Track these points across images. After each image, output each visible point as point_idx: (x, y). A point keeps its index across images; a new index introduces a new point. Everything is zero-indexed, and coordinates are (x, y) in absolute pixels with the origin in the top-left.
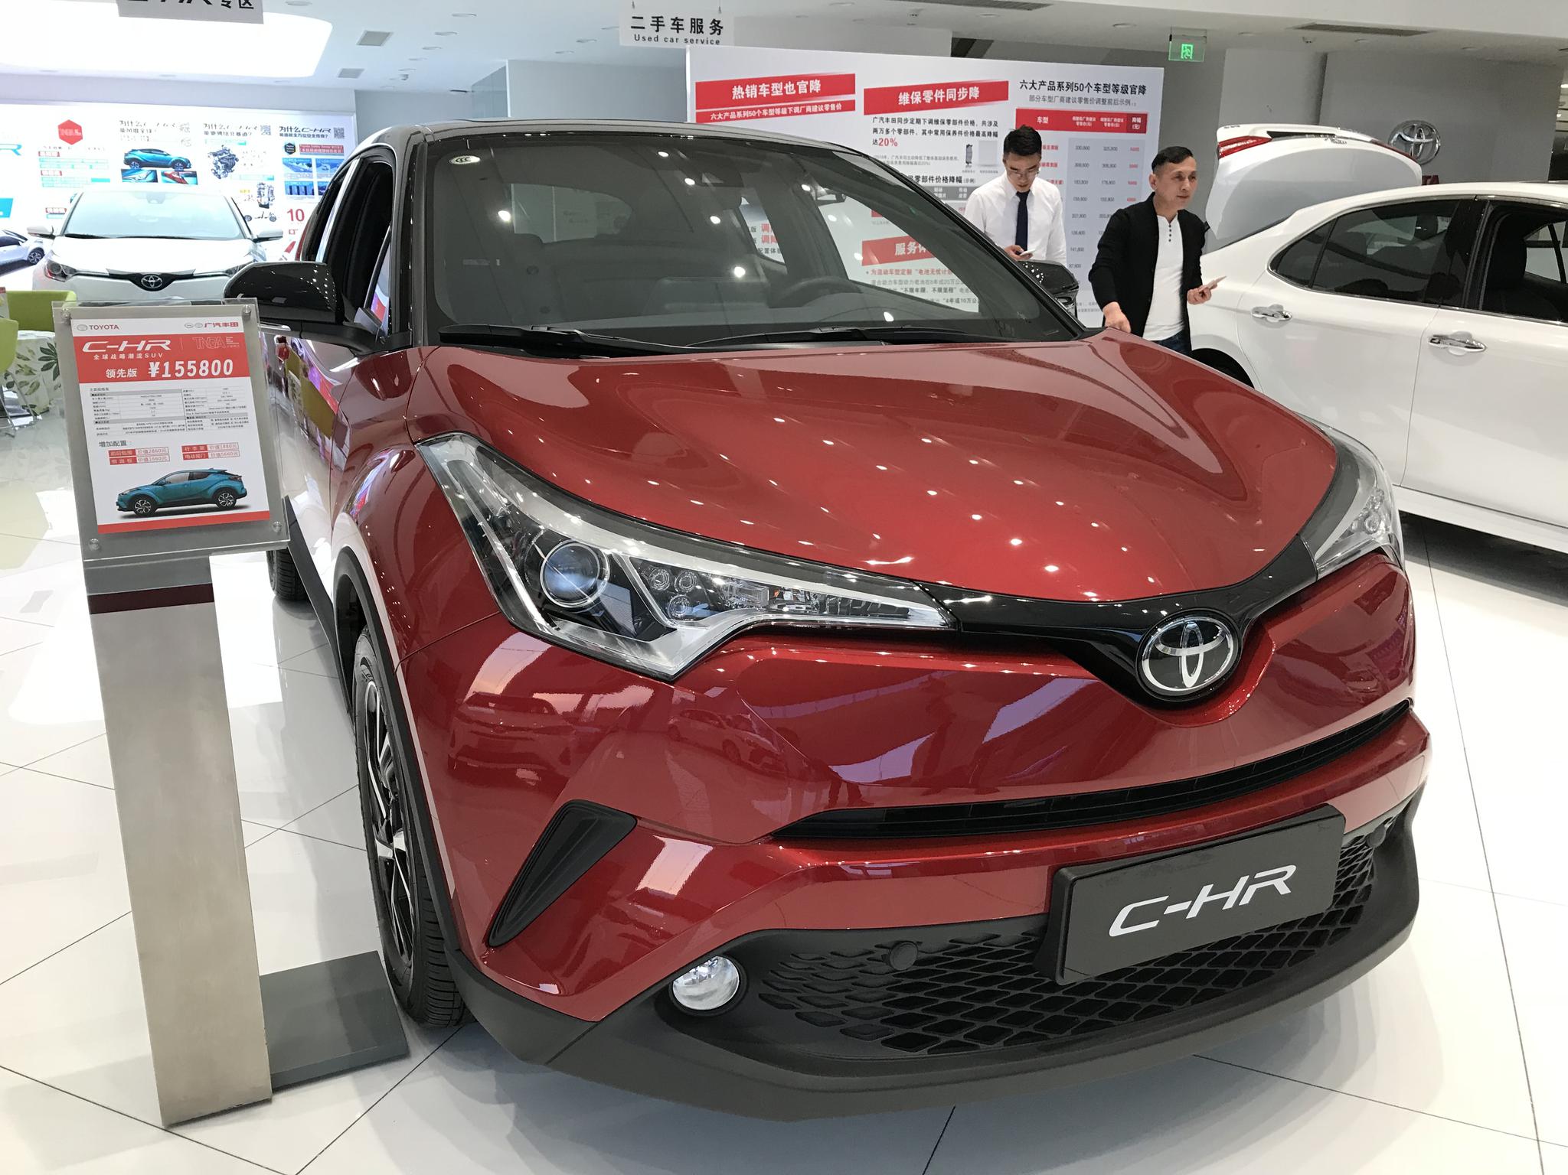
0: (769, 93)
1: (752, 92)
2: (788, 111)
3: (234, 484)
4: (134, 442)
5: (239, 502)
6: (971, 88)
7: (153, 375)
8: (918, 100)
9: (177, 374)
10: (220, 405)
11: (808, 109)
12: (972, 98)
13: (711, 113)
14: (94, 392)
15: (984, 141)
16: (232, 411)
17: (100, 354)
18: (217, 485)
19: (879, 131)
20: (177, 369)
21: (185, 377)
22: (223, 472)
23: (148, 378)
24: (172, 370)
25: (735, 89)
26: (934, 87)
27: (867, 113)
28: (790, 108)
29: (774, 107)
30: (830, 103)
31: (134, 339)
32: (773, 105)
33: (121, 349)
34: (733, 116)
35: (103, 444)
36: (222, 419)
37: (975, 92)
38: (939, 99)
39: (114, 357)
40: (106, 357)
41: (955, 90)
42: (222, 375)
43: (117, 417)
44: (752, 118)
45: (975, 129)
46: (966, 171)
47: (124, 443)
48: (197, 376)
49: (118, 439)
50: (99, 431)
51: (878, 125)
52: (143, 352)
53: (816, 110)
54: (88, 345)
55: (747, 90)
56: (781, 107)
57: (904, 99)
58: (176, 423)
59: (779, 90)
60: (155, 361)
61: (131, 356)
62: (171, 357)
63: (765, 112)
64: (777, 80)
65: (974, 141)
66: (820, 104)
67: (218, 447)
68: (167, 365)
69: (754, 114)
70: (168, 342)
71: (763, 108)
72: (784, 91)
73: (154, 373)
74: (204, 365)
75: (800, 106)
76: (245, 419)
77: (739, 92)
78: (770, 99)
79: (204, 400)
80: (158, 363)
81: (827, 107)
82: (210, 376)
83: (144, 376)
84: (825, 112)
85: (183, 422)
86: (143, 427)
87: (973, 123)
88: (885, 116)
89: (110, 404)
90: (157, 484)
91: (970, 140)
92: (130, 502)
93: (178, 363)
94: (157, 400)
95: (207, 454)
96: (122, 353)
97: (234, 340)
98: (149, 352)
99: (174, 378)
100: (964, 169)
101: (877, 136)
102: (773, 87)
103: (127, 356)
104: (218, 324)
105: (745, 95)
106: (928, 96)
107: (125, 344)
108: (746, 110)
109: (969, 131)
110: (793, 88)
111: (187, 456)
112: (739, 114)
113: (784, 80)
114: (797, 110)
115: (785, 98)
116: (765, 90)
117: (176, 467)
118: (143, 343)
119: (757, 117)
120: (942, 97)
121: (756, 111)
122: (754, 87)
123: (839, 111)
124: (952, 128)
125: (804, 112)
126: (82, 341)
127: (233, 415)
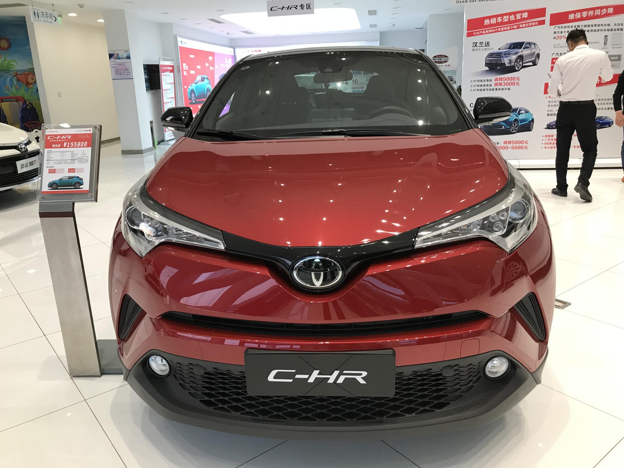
0: (502, 21)
1: (493, 21)
2: (511, 28)
3: (81, 181)
4: (56, 167)
5: (81, 187)
6: (608, 9)
7: (64, 146)
8: (579, 16)
9: (71, 146)
10: (81, 156)
11: (521, 26)
12: (609, 13)
13: (474, 32)
14: (48, 151)
15: (614, 33)
16: (84, 158)
17: (52, 140)
18: (76, 181)
19: (557, 33)
20: (71, 144)
21: (73, 147)
22: (78, 177)
23: (63, 147)
24: (70, 145)
25: (486, 21)
26: (588, 10)
27: (551, 24)
28: (511, 27)
29: (504, 27)
30: (532, 22)
31: (61, 135)
32: (503, 26)
33: (58, 138)
34: (484, 32)
35: (47, 167)
36: (81, 160)
37: (611, 10)
38: (591, 15)
39: (55, 141)
40: (53, 141)
41: (600, 10)
42: (83, 147)
43: (52, 159)
44: (492, 33)
45: (610, 28)
46: (604, 48)
47: (53, 167)
48: (77, 147)
49: (52, 166)
50: (47, 163)
51: (557, 30)
52: (63, 139)
53: (525, 26)
54: (49, 137)
55: (491, 20)
56: (507, 26)
57: (571, 17)
58: (68, 161)
59: (506, 19)
60: (66, 142)
61: (60, 140)
62: (70, 141)
63: (499, 30)
64: (506, 14)
65: (609, 33)
66: (527, 23)
67: (78, 169)
68: (69, 143)
69: (494, 31)
70: (70, 136)
71: (498, 28)
72: (509, 19)
73: (65, 145)
74: (79, 143)
75: (516, 25)
76: (87, 160)
77: (487, 22)
78: (502, 23)
79: (77, 154)
80: (66, 143)
81: (530, 24)
82: (80, 147)
83: (62, 147)
84: (529, 26)
85: (70, 161)
86: (59, 162)
87: (609, 25)
88: (560, 25)
89: (52, 155)
90: (59, 180)
91: (607, 33)
92: (51, 185)
93: (72, 143)
94: (64, 154)
95: (75, 171)
96: (57, 139)
97: (89, 136)
98: (65, 139)
99: (70, 147)
100: (603, 47)
101: (556, 35)
102: (504, 18)
103: (59, 140)
104: (85, 131)
105: (490, 23)
106: (585, 14)
107: (59, 137)
108: (490, 29)
109: (606, 29)
110: (514, 17)
111: (69, 172)
112: (487, 31)
113: (510, 14)
114: (515, 27)
115: (510, 22)
116: (500, 19)
117: (65, 175)
118: (64, 136)
119: (495, 32)
120: (592, 14)
121: (495, 29)
122: (495, 19)
123: (537, 25)
124: (597, 28)
125: (518, 28)
126: (47, 136)
127: (84, 159)
